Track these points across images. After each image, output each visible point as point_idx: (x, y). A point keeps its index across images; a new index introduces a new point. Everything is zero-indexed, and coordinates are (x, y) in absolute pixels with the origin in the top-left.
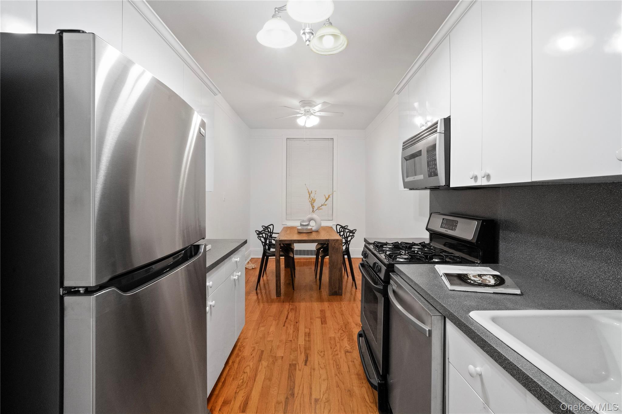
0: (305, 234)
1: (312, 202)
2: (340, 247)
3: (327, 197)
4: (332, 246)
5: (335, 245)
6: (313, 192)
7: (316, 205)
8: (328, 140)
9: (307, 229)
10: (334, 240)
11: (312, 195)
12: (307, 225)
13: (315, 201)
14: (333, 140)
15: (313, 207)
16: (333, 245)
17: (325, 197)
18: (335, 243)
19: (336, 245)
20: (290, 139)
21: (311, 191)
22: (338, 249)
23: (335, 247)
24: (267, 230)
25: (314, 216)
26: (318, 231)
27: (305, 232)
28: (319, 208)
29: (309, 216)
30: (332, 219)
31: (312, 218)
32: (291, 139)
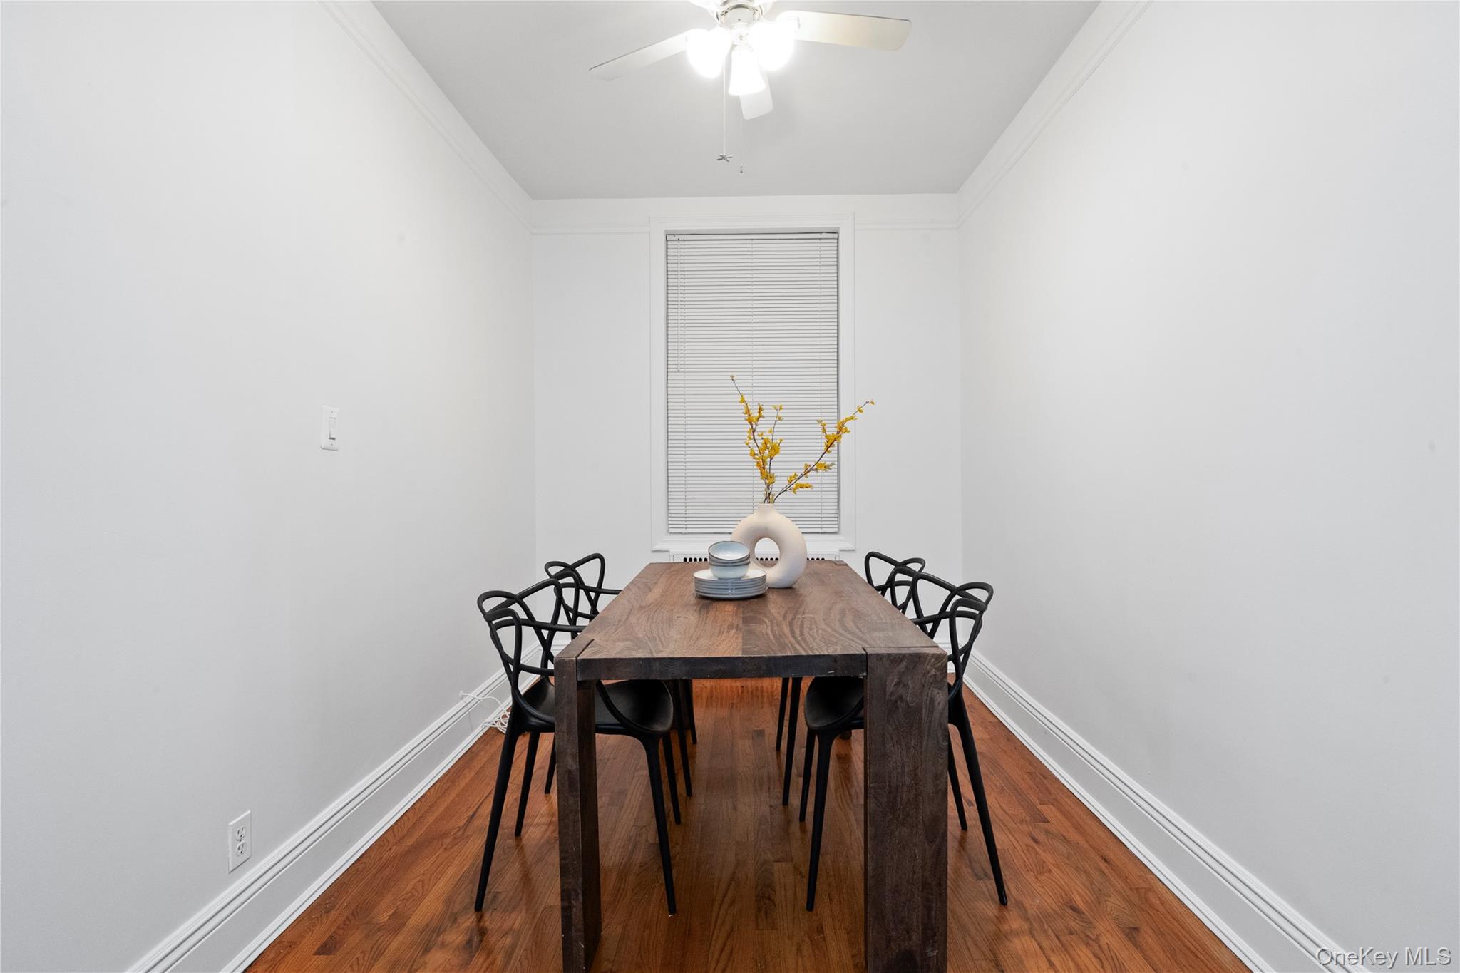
0: (729, 607)
1: (765, 455)
2: (932, 701)
3: (832, 430)
4: (884, 692)
5: (901, 690)
6: (769, 413)
7: (782, 468)
8: (818, 236)
9: (740, 582)
10: (895, 659)
11: (763, 427)
12: (744, 562)
13: (775, 450)
14: (836, 236)
15: (768, 478)
16: (890, 689)
17: (824, 431)
18: (901, 674)
19: (906, 686)
20: (677, 237)
21: (760, 410)
22: (919, 710)
23: (901, 697)
24: (570, 580)
25: (775, 518)
26: (791, 588)
27: (732, 594)
28: (794, 484)
29: (753, 519)
30: (836, 530)
31: (767, 529)
32: (682, 237)
